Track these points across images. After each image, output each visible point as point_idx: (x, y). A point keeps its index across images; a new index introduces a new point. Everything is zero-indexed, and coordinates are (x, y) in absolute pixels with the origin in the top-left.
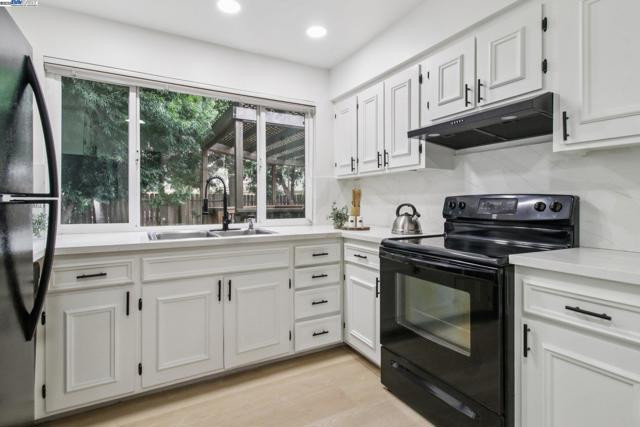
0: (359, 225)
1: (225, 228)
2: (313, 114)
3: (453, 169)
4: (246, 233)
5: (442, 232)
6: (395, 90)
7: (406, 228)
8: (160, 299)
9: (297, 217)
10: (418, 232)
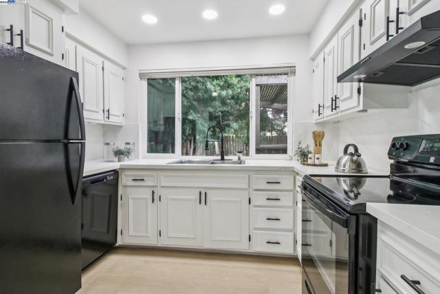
0: (317, 162)
1: (223, 159)
2: (294, 73)
3: (407, 107)
4: (235, 163)
5: (388, 174)
6: (344, 38)
7: (347, 167)
8: (169, 197)
9: (279, 153)
10: (360, 171)
